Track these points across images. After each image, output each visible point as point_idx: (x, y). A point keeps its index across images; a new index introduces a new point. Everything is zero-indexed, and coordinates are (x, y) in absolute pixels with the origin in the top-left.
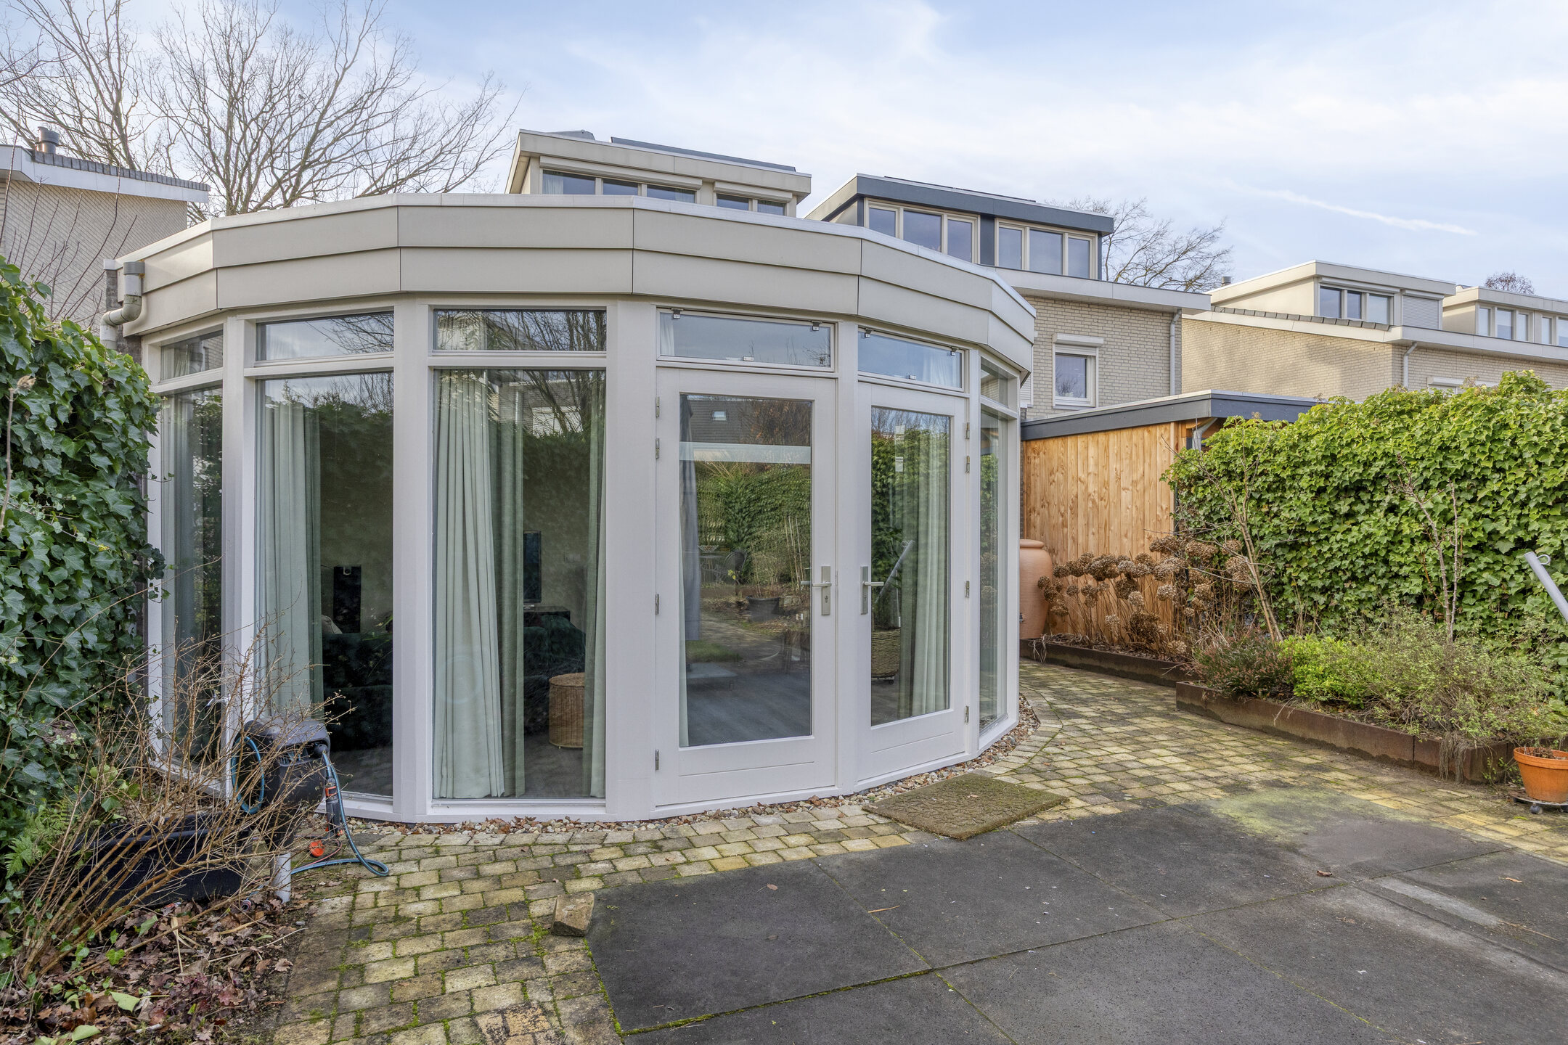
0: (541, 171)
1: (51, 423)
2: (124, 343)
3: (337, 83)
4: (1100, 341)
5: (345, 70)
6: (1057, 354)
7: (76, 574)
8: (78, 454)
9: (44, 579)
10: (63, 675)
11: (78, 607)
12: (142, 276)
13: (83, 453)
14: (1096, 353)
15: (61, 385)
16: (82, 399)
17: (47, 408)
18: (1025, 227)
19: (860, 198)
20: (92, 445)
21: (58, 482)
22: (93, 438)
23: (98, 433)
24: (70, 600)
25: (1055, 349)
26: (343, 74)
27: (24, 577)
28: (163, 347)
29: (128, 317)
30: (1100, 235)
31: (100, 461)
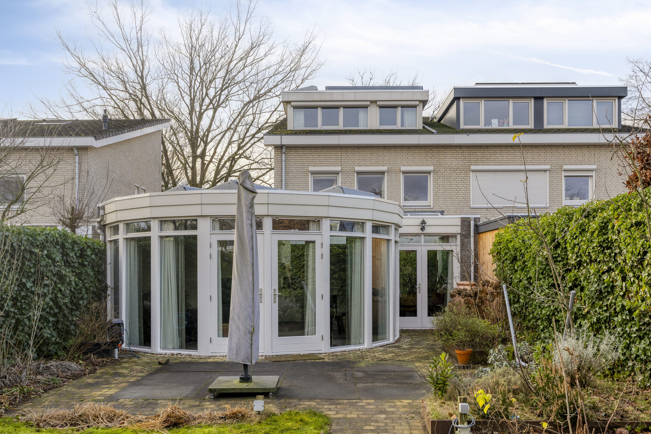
0: (292, 108)
1: (75, 257)
2: (102, 227)
3: (236, 46)
4: (594, 167)
5: (239, 39)
6: (565, 176)
7: (81, 288)
8: (82, 262)
9: (74, 288)
10: (79, 309)
11: (82, 295)
12: (104, 210)
13: (83, 262)
14: (593, 174)
15: (76, 249)
16: (82, 250)
17: (74, 254)
18: (565, 100)
19: (456, 99)
20: (85, 260)
21: (78, 268)
22: (84, 258)
23: (86, 257)
24: (81, 293)
25: (564, 174)
26: (238, 42)
27: (71, 288)
28: (111, 227)
29: (101, 221)
30: (620, 98)
31: (86, 263)
